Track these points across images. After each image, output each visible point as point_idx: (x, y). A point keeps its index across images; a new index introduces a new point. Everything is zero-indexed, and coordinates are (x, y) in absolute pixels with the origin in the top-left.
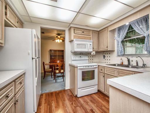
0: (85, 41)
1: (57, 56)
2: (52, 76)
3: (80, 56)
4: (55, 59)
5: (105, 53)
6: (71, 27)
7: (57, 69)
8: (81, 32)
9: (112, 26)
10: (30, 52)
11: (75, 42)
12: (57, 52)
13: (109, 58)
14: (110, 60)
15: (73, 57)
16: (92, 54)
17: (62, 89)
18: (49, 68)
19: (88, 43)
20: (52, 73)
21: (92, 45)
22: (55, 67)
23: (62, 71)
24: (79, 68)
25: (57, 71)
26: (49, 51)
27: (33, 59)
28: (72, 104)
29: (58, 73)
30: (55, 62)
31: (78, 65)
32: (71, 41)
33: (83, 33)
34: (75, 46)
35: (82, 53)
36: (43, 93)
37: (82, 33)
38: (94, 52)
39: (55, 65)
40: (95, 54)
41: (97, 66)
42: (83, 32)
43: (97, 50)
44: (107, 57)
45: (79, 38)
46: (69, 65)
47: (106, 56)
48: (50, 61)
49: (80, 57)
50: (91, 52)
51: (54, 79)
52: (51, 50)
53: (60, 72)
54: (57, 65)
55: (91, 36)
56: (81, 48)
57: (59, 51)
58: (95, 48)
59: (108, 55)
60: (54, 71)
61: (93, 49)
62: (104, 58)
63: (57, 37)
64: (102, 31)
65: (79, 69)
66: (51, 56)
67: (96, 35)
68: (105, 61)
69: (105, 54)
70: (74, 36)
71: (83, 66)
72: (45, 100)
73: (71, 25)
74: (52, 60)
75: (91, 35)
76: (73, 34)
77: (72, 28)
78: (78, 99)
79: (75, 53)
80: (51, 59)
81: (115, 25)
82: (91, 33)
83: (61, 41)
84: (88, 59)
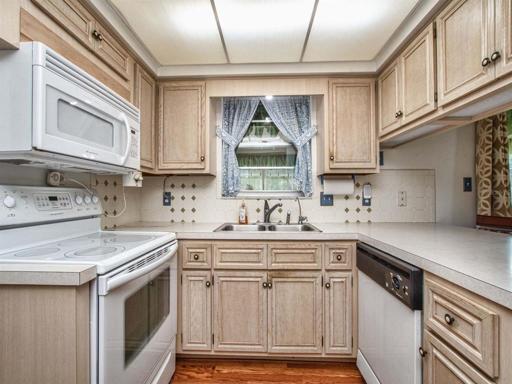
3: (52, 191)
5: (170, 181)
9: (228, 82)
13: (188, 204)
14: (194, 210)
16: (128, 183)
19: (125, 118)
21: (138, 136)
31: (103, 265)
37: (91, 39)
40: (140, 185)
41: (176, 245)
43: (149, 165)
44: (183, 198)
47: (176, 193)
49: (54, 199)
55: (130, 87)
59: (188, 193)
62: (165, 204)
64: (174, 84)
68: (170, 216)
69: (173, 186)
70: (27, 19)
75: (131, 80)
81: (237, 83)
82: (129, 70)
84: (99, 211)
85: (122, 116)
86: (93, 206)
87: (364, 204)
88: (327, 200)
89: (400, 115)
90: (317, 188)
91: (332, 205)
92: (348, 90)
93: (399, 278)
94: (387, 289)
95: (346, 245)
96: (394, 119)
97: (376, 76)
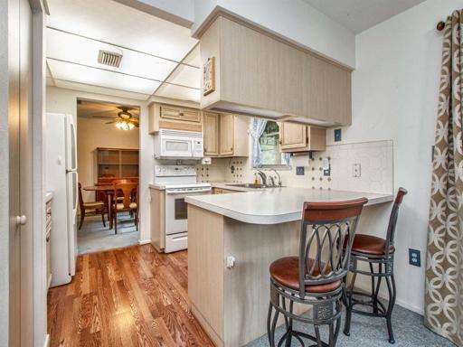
0: (186, 135)
1: (120, 167)
2: (104, 222)
3: (176, 167)
4: (113, 176)
5: (233, 160)
6: (153, 103)
7: (120, 202)
8: (177, 114)
10: (62, 158)
11: (163, 137)
12: (120, 155)
13: (240, 173)
14: (241, 176)
15: (159, 170)
16: (204, 163)
17: (132, 244)
18: (94, 200)
19: (193, 139)
20: (106, 216)
21: (202, 144)
22: (112, 196)
23: (133, 205)
24: (167, 192)
25: (120, 206)
26: (93, 152)
27: (67, 172)
28: (152, 263)
29: (121, 211)
30: (113, 183)
31: (167, 187)
32: (154, 134)
33: (181, 117)
34: (163, 145)
35: (182, 160)
36: (82, 253)
38: (208, 160)
39: (113, 191)
40: (210, 163)
41: (210, 189)
42: (182, 115)
43: (214, 154)
44: (237, 169)
45: (173, 127)
46: (150, 188)
47: (235, 167)
48: (99, 181)
49: (177, 169)
50: (202, 158)
51: (111, 228)
52: (99, 150)
53: (127, 208)
54: (121, 190)
55: (202, 124)
56: (176, 149)
57: (124, 151)
58: (209, 150)
59: (239, 166)
60: (112, 205)
61: (205, 151)
62: (232, 172)
63: (119, 114)
65: (169, 194)
66: (100, 167)
67: (213, 121)
68: (234, 179)
69: (233, 163)
70: (161, 123)
71: (178, 189)
72: (90, 263)
73: (153, 100)
74: (104, 178)
75: (202, 120)
76: (157, 119)
77: (155, 105)
78: (165, 256)
79: (164, 162)
80: (100, 174)
82: (201, 117)
83: (132, 126)
84: (195, 174)
85: (188, 139)
86: (192, 172)
87: (325, 174)
88: (300, 171)
91: (303, 174)
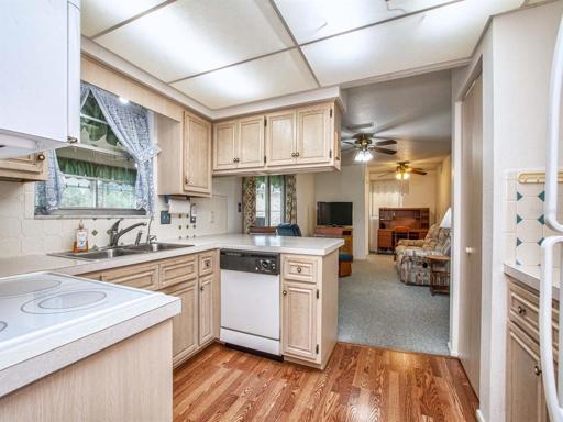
87: (192, 222)
88: (166, 218)
89: (236, 161)
90: (158, 207)
91: (170, 223)
92: (197, 126)
93: (268, 261)
94: (257, 272)
95: (210, 254)
96: (231, 161)
97: (213, 122)
